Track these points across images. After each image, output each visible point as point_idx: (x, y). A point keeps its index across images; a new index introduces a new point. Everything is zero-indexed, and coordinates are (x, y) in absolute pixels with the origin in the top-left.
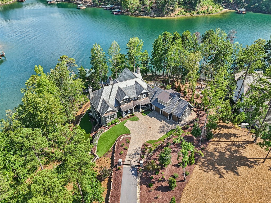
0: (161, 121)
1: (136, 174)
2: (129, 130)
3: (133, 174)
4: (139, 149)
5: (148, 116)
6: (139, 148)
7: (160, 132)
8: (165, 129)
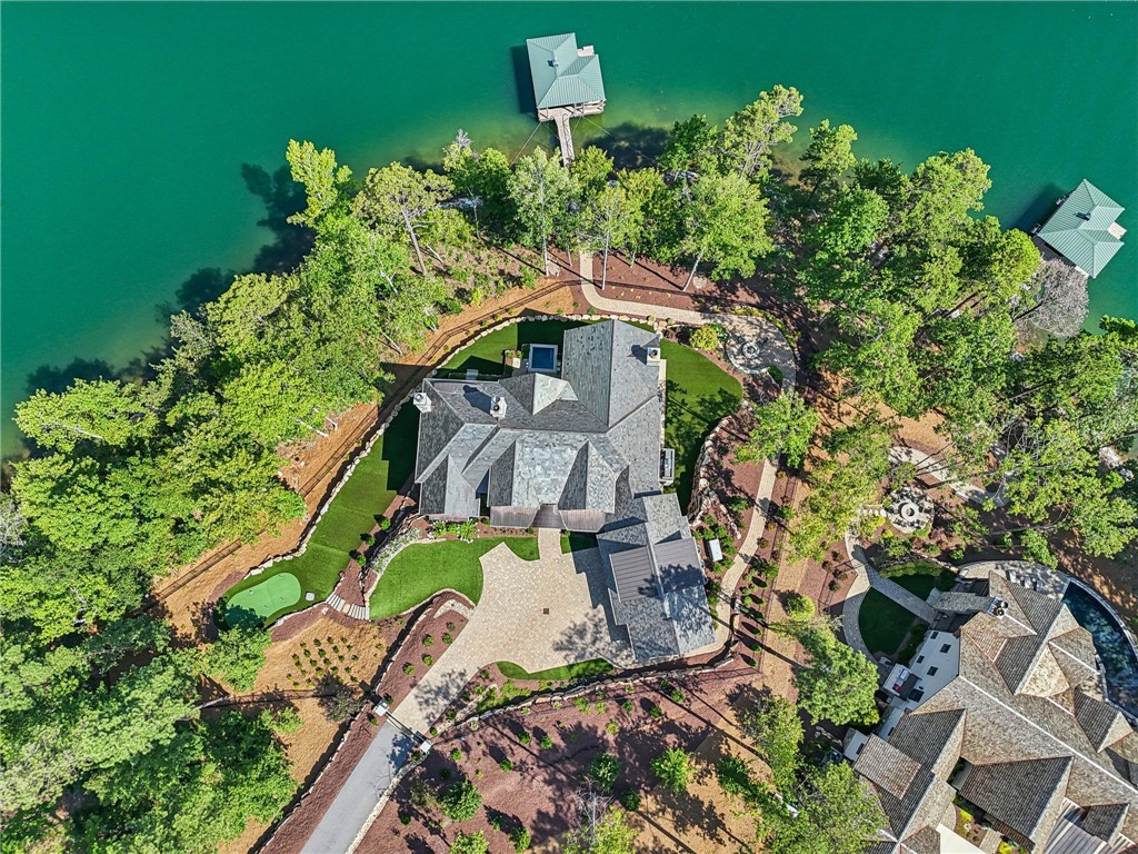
0: (595, 607)
1: (399, 761)
2: (482, 586)
3: (393, 756)
4: (458, 680)
5: (572, 560)
6: (462, 675)
7: (559, 648)
8: (580, 643)
